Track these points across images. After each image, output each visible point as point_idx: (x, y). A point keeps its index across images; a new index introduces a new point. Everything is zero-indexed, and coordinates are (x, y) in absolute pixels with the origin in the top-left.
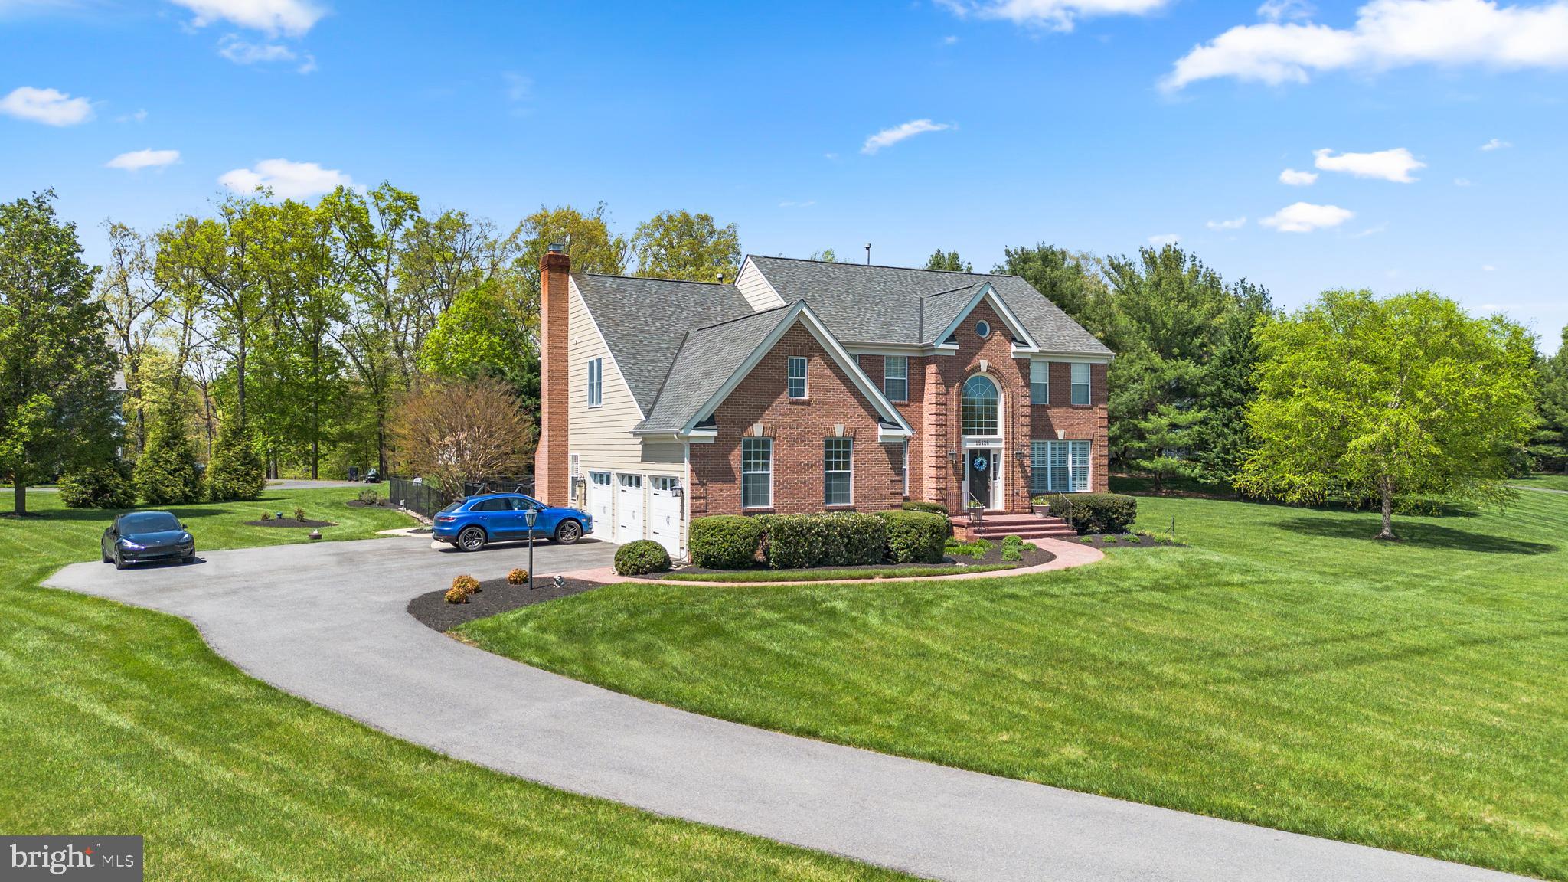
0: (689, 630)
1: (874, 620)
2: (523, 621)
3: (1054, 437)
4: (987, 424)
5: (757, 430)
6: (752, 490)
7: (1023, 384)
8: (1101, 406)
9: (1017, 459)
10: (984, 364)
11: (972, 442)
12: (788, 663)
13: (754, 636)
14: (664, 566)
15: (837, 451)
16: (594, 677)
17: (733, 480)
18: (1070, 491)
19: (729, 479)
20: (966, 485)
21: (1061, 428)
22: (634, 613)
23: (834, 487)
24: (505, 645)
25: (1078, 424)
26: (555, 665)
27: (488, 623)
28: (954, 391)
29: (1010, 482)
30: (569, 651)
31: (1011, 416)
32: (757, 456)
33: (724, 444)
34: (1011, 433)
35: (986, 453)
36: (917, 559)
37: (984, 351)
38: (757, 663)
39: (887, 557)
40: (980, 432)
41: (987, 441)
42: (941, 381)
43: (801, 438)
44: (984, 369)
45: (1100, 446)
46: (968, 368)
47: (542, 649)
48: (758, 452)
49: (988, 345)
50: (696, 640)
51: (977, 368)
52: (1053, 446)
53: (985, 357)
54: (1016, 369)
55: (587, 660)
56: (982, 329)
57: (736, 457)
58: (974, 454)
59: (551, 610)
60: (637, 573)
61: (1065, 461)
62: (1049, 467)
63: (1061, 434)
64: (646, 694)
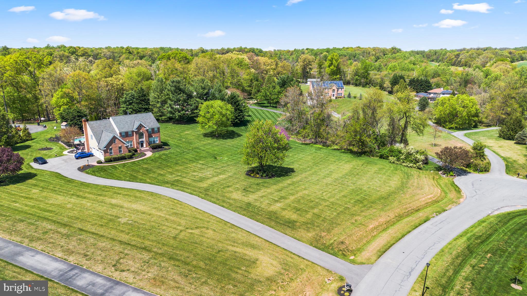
0: (103, 170)
1: (120, 168)
2: (89, 170)
4: (142, 138)
5: (111, 147)
6: (111, 153)
9: (146, 141)
11: (140, 140)
12: (111, 173)
13: (109, 171)
14: (101, 163)
15: (120, 148)
16: (96, 176)
19: (108, 153)
20: (140, 145)
22: (99, 169)
23: (120, 151)
24: (88, 173)
26: (92, 175)
27: (86, 171)
28: (138, 135)
29: (146, 144)
30: (93, 173)
31: (146, 136)
33: (107, 150)
34: (146, 138)
35: (143, 141)
36: (129, 158)
38: (108, 173)
39: (126, 159)
42: (136, 134)
43: (116, 147)
46: (139, 132)
47: (91, 173)
48: (111, 149)
49: (142, 129)
50: (104, 172)
51: (141, 132)
54: (146, 131)
55: (95, 174)
56: (141, 127)
57: (109, 151)
58: (141, 141)
59: (91, 169)
60: (99, 164)
64: (100, 177)
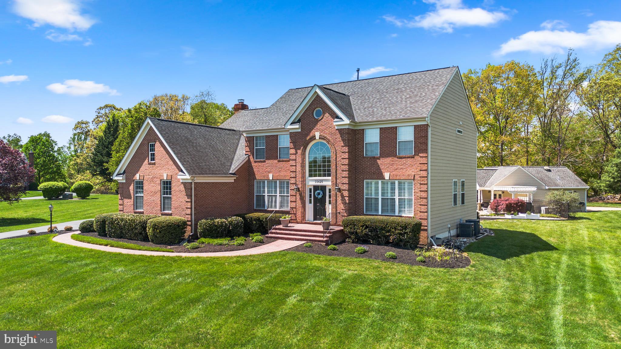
3: (382, 177)
4: (324, 171)
5: (137, 177)
7: (343, 145)
8: (421, 155)
10: (317, 135)
11: (314, 181)
17: (131, 198)
18: (397, 214)
19: (130, 198)
21: (388, 171)
25: (402, 168)
28: (299, 152)
32: (139, 188)
37: (318, 126)
40: (320, 175)
41: (322, 181)
42: (293, 147)
44: (317, 137)
45: (421, 184)
46: (308, 138)
49: (319, 124)
51: (313, 138)
52: (383, 183)
53: (318, 130)
54: (339, 136)
61: (393, 193)
62: (380, 197)
63: (387, 176)
